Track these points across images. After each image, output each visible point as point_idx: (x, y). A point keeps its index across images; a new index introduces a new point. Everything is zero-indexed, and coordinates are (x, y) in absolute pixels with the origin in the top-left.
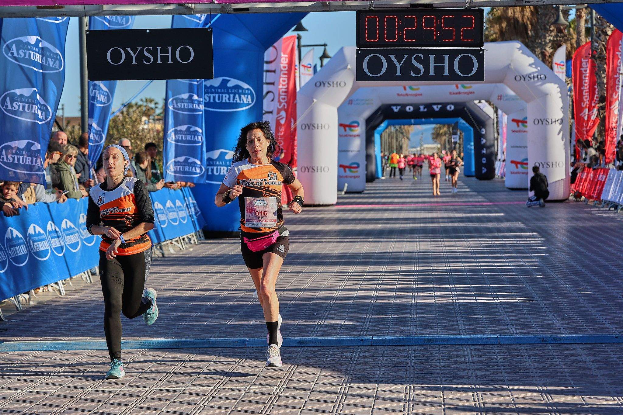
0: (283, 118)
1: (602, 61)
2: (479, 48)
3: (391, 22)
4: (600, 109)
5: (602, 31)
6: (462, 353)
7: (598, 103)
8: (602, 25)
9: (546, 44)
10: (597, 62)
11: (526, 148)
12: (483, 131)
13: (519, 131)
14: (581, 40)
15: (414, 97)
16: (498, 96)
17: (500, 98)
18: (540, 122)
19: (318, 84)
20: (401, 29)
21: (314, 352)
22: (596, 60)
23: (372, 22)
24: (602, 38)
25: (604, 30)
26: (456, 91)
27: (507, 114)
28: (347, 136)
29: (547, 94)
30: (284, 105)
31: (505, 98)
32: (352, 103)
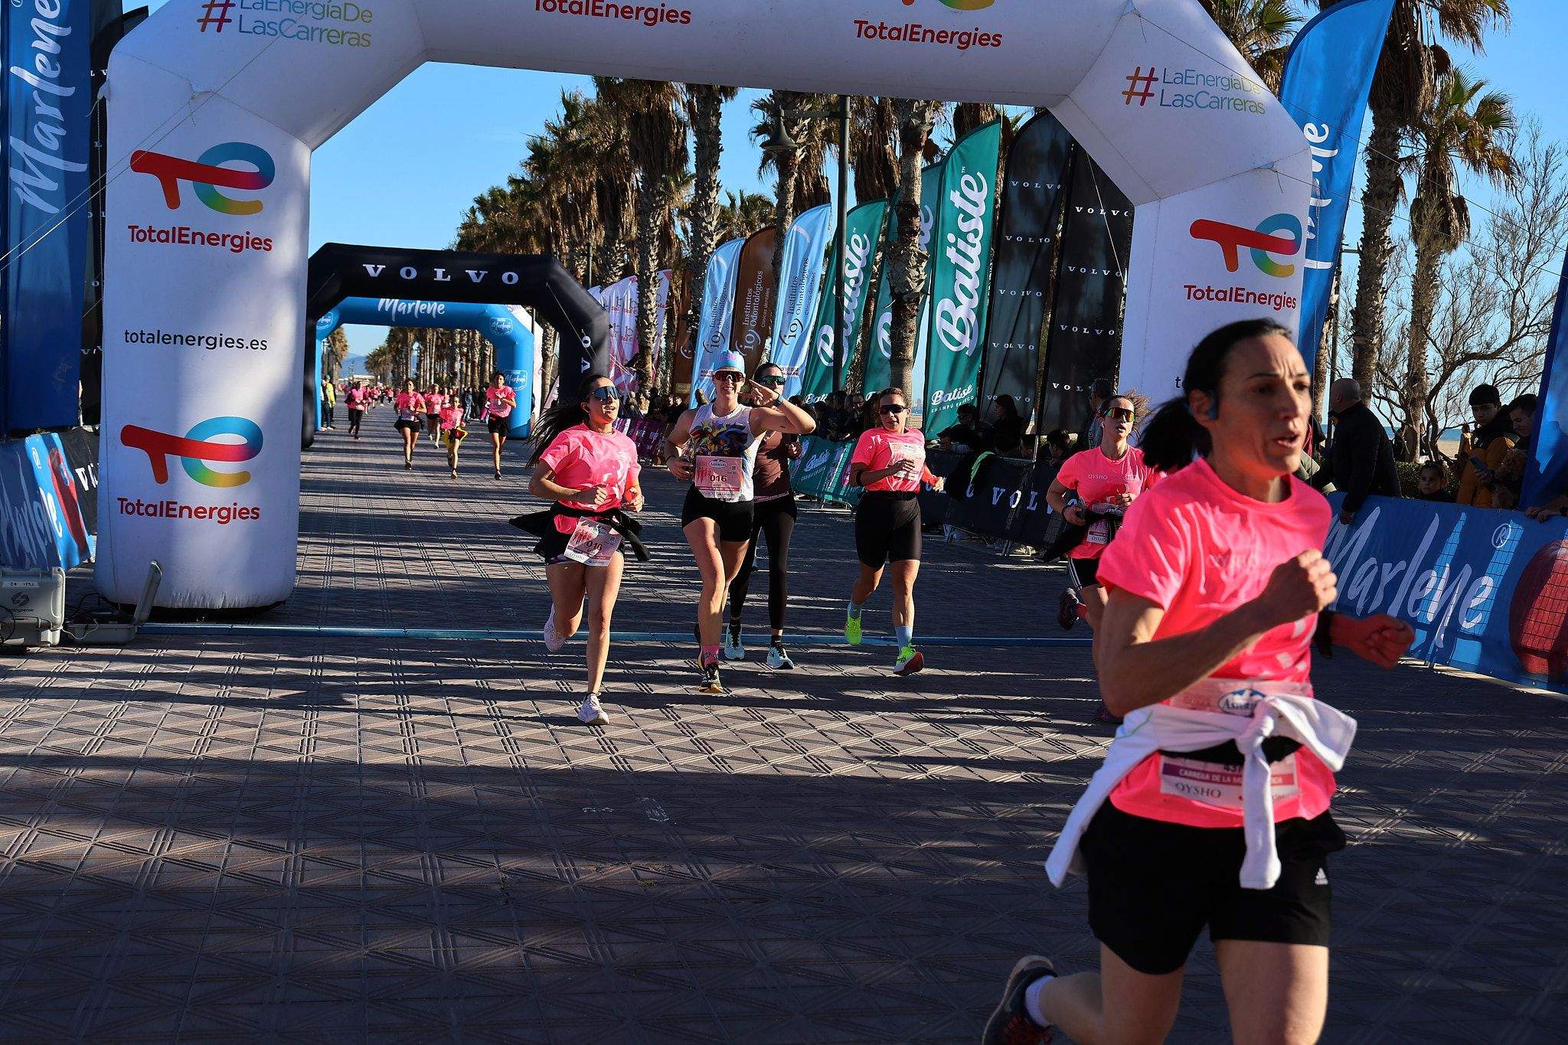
12: (587, 342)
13: (1236, 295)
15: (637, 24)
16: (1135, 78)
17: (1143, 86)
28: (179, 235)
31: (1171, 91)
32: (229, 21)
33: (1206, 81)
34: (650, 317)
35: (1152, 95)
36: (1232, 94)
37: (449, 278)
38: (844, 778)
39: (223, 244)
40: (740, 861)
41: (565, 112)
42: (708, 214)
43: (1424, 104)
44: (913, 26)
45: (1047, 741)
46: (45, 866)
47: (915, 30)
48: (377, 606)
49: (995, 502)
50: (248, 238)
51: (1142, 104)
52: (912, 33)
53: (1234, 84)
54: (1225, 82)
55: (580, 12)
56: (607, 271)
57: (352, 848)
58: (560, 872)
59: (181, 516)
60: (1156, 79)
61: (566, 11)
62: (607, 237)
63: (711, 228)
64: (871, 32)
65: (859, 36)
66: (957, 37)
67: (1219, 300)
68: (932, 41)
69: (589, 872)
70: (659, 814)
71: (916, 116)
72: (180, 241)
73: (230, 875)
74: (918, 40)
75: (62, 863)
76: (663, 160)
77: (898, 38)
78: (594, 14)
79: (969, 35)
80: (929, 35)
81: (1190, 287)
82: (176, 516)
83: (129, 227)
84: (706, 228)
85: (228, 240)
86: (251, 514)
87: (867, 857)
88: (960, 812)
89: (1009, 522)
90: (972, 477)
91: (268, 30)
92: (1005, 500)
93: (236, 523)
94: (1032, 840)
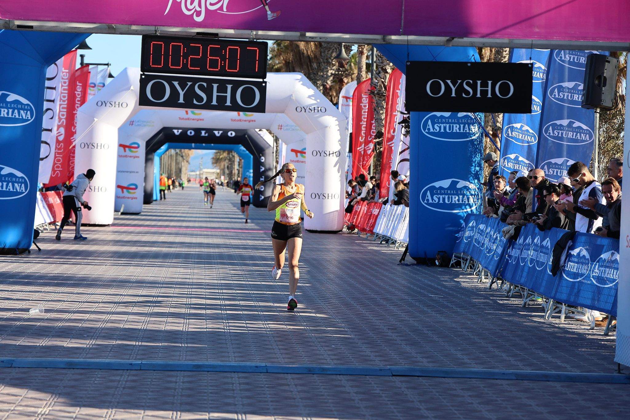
0: (62, 134)
1: (380, 97)
2: (261, 80)
3: (176, 49)
4: (377, 144)
5: (382, 68)
6: (229, 380)
7: (375, 139)
8: (382, 63)
9: (328, 77)
10: (376, 99)
11: (303, 178)
12: (263, 159)
13: (298, 161)
14: (362, 76)
16: (279, 126)
17: (280, 127)
18: (319, 154)
19: (100, 104)
20: (186, 56)
21: (81, 374)
22: (375, 96)
23: (157, 48)
24: (382, 74)
25: (384, 68)
26: (238, 118)
27: (286, 144)
28: (126, 156)
29: (327, 127)
30: (63, 122)
31: (285, 128)
32: (133, 124)
37: (207, 134)
39: (132, 157)
51: (281, 130)
52: (240, 120)
60: (283, 126)
64: (233, 120)
66: (248, 121)
68: (244, 121)
79: (250, 120)
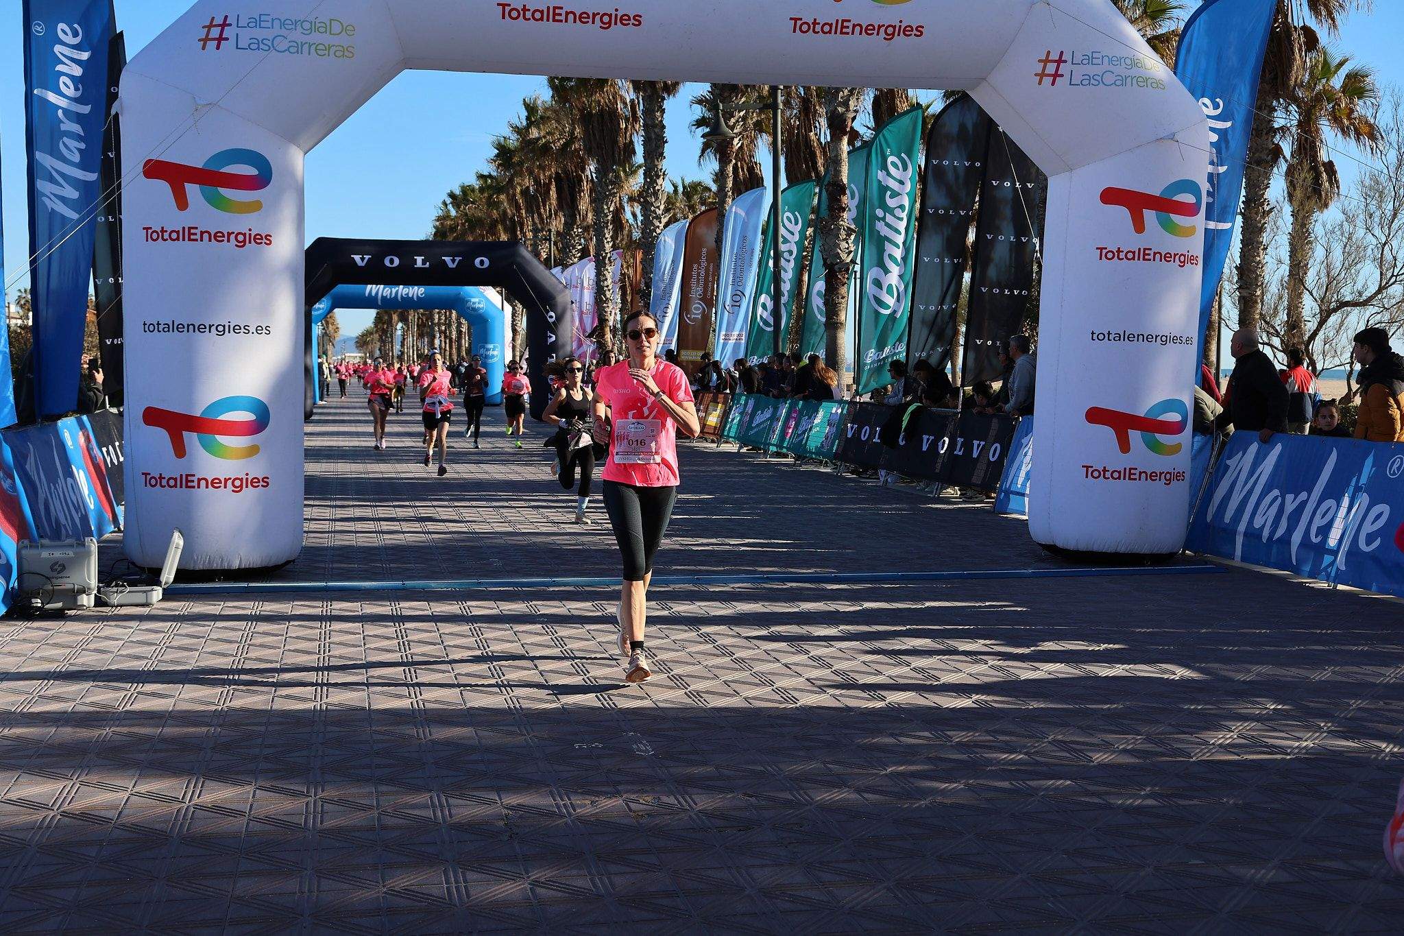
12: (552, 317)
13: (1144, 254)
15: (594, 28)
16: (1046, 61)
17: (1053, 68)
28: (189, 234)
31: (1079, 72)
32: (227, 39)
33: (1111, 61)
34: (607, 293)
35: (1062, 76)
36: (1133, 72)
37: (428, 265)
38: (811, 708)
39: (228, 241)
40: (722, 790)
41: (526, 114)
42: (656, 200)
43: (1296, 79)
44: (843, 21)
45: (992, 667)
46: (87, 817)
47: (845, 24)
48: (376, 561)
49: (925, 448)
50: (250, 235)
51: (1053, 84)
52: (843, 27)
53: (1135, 63)
54: (1129, 62)
55: (542, 19)
56: (567, 253)
57: (368, 790)
58: (558, 807)
59: (199, 487)
60: (1065, 61)
61: (529, 19)
62: (566, 223)
63: (659, 212)
64: (805, 28)
65: (794, 31)
66: (882, 29)
67: (1129, 259)
68: (861, 33)
69: (585, 806)
70: (644, 748)
71: (840, 104)
72: (190, 240)
73: (257, 820)
74: (848, 33)
75: (103, 813)
76: (613, 153)
77: (830, 32)
78: (554, 20)
79: (894, 27)
80: (857, 29)
81: (1101, 249)
82: (194, 487)
83: (144, 229)
84: (654, 212)
85: (232, 237)
86: (262, 483)
87: (838, 782)
88: (919, 737)
89: (939, 466)
90: (904, 426)
91: (262, 46)
92: (934, 446)
93: (249, 492)
94: (990, 762)
